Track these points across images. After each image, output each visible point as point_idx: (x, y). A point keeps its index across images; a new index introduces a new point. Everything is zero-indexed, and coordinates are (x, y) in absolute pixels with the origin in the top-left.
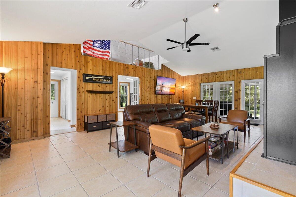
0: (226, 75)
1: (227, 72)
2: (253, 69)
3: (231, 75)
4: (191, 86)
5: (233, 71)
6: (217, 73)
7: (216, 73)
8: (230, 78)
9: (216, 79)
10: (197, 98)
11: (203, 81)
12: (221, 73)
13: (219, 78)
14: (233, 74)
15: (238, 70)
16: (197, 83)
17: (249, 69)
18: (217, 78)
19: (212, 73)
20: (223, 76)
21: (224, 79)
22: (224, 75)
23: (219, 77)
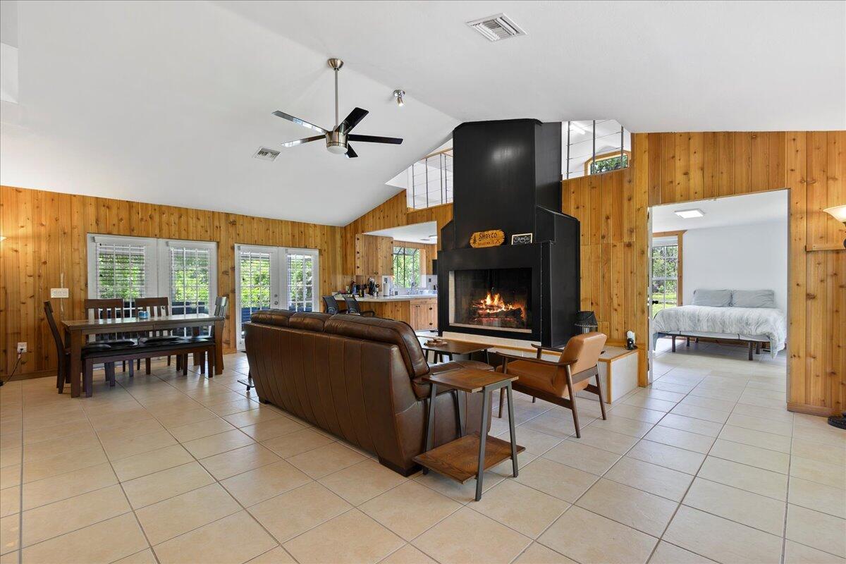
0: (194, 221)
1: (198, 214)
2: (260, 220)
3: (210, 226)
4: (37, 237)
5: (217, 216)
6: (163, 209)
7: (161, 209)
8: (207, 231)
9: (160, 230)
10: (71, 293)
11: (102, 225)
12: (182, 212)
13: (174, 228)
14: (216, 223)
15: (227, 215)
16: (72, 228)
17: (253, 218)
18: (165, 227)
19: (145, 206)
20: (188, 223)
21: (191, 234)
22: (191, 220)
23: (173, 224)
